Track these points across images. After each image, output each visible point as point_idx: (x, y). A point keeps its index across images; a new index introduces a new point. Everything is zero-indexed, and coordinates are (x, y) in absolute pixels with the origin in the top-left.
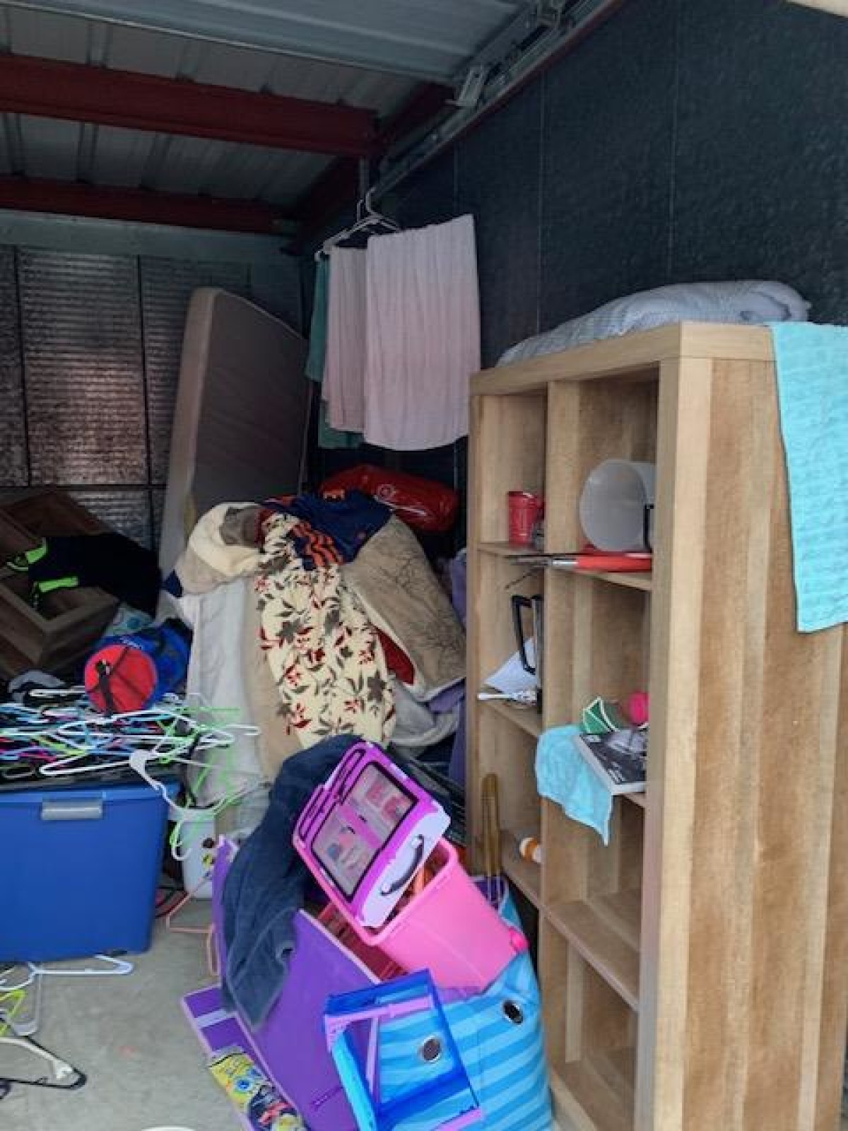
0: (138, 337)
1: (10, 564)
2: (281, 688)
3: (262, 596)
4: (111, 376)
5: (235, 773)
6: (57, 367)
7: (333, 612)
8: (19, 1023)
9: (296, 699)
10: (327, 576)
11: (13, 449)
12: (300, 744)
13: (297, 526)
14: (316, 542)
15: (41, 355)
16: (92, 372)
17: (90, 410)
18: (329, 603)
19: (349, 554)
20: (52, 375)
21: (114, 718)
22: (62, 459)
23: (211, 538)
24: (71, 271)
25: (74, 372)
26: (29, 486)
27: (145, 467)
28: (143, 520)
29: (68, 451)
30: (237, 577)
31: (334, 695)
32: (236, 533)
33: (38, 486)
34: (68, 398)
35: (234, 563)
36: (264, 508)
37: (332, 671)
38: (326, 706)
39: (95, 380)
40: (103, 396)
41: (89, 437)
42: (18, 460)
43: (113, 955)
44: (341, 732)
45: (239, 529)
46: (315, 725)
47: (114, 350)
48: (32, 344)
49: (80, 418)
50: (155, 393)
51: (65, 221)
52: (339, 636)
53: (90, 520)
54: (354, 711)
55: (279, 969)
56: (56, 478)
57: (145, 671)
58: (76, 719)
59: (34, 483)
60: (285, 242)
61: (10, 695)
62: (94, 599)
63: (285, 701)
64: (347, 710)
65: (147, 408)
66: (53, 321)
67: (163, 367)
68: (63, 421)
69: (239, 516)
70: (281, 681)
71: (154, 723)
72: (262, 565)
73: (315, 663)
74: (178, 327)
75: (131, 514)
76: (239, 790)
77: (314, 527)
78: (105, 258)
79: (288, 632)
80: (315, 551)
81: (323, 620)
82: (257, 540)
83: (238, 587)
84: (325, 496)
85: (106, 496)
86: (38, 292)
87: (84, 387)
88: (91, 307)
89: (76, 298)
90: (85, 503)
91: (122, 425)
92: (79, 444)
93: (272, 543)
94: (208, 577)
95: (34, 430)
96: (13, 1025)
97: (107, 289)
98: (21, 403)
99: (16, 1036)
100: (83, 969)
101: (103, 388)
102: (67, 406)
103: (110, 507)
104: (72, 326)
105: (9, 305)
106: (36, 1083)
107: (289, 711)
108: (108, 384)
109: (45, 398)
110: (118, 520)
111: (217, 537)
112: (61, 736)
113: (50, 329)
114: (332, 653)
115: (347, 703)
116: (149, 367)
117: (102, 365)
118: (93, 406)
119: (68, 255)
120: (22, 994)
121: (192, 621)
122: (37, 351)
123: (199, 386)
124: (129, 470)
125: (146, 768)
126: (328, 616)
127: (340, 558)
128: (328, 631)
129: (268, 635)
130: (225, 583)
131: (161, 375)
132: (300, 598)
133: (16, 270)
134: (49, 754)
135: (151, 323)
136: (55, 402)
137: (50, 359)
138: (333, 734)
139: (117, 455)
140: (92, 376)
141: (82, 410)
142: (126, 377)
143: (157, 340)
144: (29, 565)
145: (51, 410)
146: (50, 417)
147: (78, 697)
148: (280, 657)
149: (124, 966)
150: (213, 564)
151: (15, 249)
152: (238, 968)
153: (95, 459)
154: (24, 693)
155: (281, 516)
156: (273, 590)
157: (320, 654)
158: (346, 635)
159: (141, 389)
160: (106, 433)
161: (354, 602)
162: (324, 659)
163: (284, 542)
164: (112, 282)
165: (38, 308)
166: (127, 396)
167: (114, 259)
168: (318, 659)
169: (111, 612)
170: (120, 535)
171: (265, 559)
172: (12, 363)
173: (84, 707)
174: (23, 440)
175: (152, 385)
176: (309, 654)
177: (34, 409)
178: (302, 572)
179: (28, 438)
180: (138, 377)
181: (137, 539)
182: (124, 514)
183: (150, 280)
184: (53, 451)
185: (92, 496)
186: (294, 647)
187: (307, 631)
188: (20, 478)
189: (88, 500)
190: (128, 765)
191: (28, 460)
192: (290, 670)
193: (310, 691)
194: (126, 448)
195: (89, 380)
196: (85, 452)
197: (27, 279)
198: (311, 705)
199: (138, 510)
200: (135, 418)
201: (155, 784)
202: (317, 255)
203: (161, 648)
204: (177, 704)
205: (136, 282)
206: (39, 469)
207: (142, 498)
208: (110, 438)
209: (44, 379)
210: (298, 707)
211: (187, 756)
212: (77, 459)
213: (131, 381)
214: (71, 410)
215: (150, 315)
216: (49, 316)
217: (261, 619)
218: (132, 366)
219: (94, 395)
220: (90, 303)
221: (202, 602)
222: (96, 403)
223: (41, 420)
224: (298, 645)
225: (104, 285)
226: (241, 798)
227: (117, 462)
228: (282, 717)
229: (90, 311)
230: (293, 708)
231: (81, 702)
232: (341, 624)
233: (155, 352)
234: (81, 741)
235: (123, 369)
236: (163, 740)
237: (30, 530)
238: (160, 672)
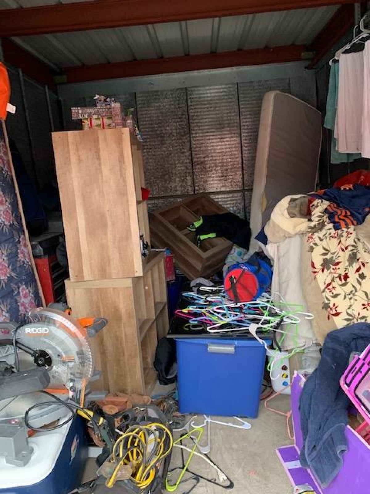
0: (238, 121)
1: (188, 228)
2: (324, 294)
3: (312, 245)
4: (227, 141)
5: (299, 337)
6: (204, 140)
7: (353, 253)
8: (201, 446)
9: (333, 301)
10: (348, 233)
11: (187, 178)
12: (335, 324)
13: (329, 206)
14: (341, 214)
15: (198, 135)
16: (219, 140)
17: (218, 158)
18: (350, 248)
19: (360, 221)
20: (202, 143)
21: (239, 305)
22: (207, 181)
23: (283, 214)
24: (209, 95)
25: (211, 141)
26: (195, 194)
27: (241, 181)
28: (241, 206)
29: (209, 177)
30: (296, 234)
31: (356, 300)
32: (296, 211)
33: (197, 193)
34: (209, 153)
35: (295, 227)
36: (309, 197)
37: (354, 286)
38: (351, 306)
39: (220, 144)
40: (224, 151)
41: (218, 170)
42: (189, 183)
43: (241, 417)
44: (359, 321)
45: (297, 209)
46: (344, 316)
47: (228, 129)
48: (194, 130)
49: (214, 162)
50: (246, 147)
51: (205, 72)
52: (358, 266)
53: (219, 207)
54: (367, 310)
55: (338, 459)
56: (204, 189)
57: (253, 282)
58: (221, 303)
59: (196, 193)
60: (307, 63)
61: (191, 288)
62: (222, 243)
63: (327, 302)
64: (364, 308)
65: (242, 154)
66: (202, 119)
67: (250, 134)
68: (207, 164)
69: (297, 202)
70: (324, 291)
71: (258, 308)
72: (310, 228)
73: (344, 282)
74: (257, 114)
75: (236, 203)
76: (301, 345)
77: (338, 206)
78: (223, 86)
79: (326, 264)
80: (340, 219)
81: (347, 257)
82: (307, 214)
83: (297, 240)
84: (342, 189)
85: (225, 196)
86: (195, 107)
87: (215, 147)
88: (218, 110)
89: (211, 107)
90: (217, 200)
91: (232, 163)
92: (213, 174)
93: (316, 215)
94: (282, 235)
95: (195, 169)
96: (199, 447)
97: (224, 101)
98: (190, 158)
99: (200, 453)
100: (228, 423)
101: (223, 147)
102: (208, 157)
103: (227, 201)
104: (210, 120)
105: (184, 114)
106: (210, 481)
107: (329, 307)
108: (226, 145)
109: (199, 154)
110: (231, 207)
111: (286, 213)
112: (215, 312)
113: (201, 123)
114: (353, 277)
115: (364, 305)
116: (243, 135)
117: (223, 136)
118: (220, 156)
119: (207, 88)
120: (201, 430)
121: (273, 256)
122: (196, 133)
123: (268, 140)
124: (235, 184)
125: (257, 332)
126: (350, 255)
127: (355, 222)
128: (351, 264)
129: (315, 266)
130: (290, 237)
131: (249, 138)
132: (333, 245)
133: (187, 99)
134: (210, 321)
135: (244, 114)
136: (204, 156)
137: (201, 137)
138: (355, 321)
139: (230, 177)
140: (219, 142)
141: (214, 158)
142: (233, 141)
143: (246, 121)
144: (196, 228)
145: (202, 160)
146: (202, 163)
147: (220, 291)
148: (323, 278)
149: (246, 425)
150: (284, 228)
151: (186, 89)
152: (312, 451)
153: (221, 180)
154: (197, 288)
155: (320, 201)
156: (317, 241)
157: (346, 277)
158: (362, 266)
159: (240, 145)
160: (225, 168)
161: (364, 248)
162: (348, 280)
163: (322, 215)
164: (226, 97)
165: (196, 114)
166: (234, 149)
167: (227, 86)
168: (345, 279)
169: (229, 249)
170: (232, 214)
171: (312, 224)
172: (186, 141)
173: (224, 297)
174: (191, 174)
175: (244, 143)
176: (339, 277)
177: (195, 160)
178: (333, 231)
179: (193, 173)
180: (238, 140)
181: (238, 215)
182: (233, 204)
183: (243, 94)
184: (203, 178)
185: (220, 196)
186: (331, 273)
187: (338, 263)
188: (190, 191)
189: (218, 198)
190: (248, 329)
191: (194, 183)
192: (329, 285)
193: (342, 296)
194: (234, 173)
195: (218, 144)
196: (216, 177)
197: (191, 102)
198: (342, 304)
199: (239, 201)
200: (237, 160)
201: (261, 341)
202: (331, 62)
203: (259, 270)
204: (267, 298)
205: (237, 95)
206: (198, 186)
207: (240, 196)
208: (227, 170)
209: (199, 146)
210: (334, 305)
211: (276, 328)
212: (213, 180)
213: (235, 142)
214: (210, 159)
215: (243, 110)
216: (200, 117)
217: (311, 257)
218: (236, 135)
219: (220, 151)
220: (217, 109)
221: (278, 247)
222: (220, 154)
223: (198, 164)
224: (333, 271)
225: (223, 99)
226: (304, 350)
227: (230, 181)
228: (324, 310)
229: (218, 112)
230: (331, 305)
231: (222, 294)
232: (358, 260)
233: (246, 127)
234: (224, 315)
235: (232, 137)
236: (264, 318)
237: (194, 212)
238: (259, 282)
